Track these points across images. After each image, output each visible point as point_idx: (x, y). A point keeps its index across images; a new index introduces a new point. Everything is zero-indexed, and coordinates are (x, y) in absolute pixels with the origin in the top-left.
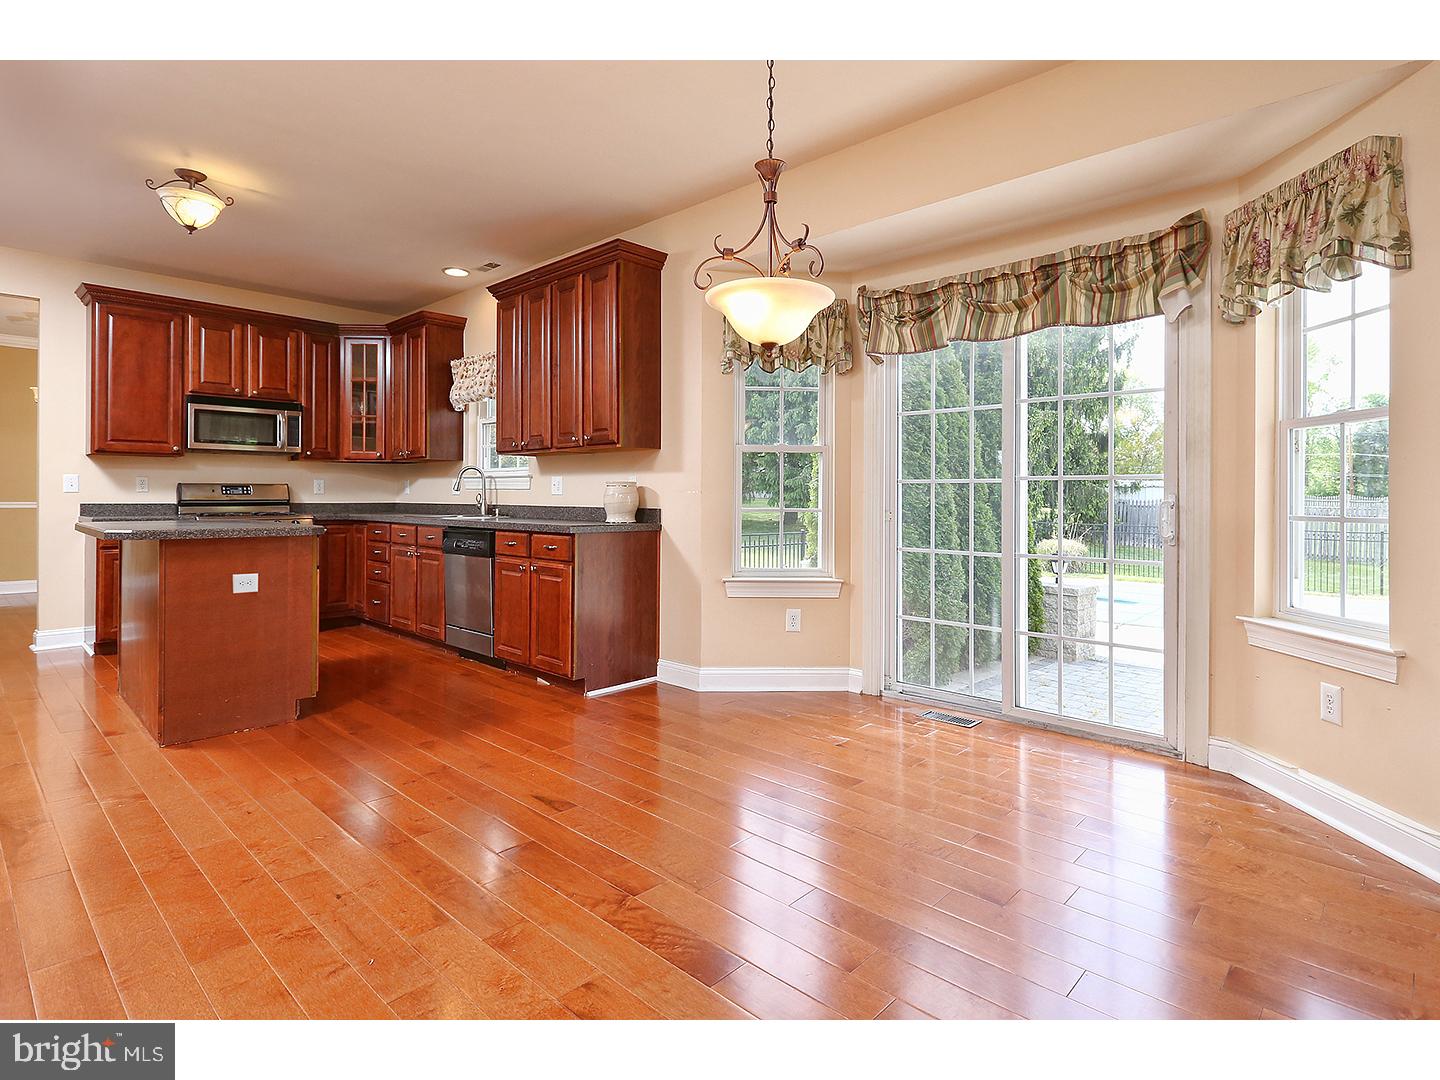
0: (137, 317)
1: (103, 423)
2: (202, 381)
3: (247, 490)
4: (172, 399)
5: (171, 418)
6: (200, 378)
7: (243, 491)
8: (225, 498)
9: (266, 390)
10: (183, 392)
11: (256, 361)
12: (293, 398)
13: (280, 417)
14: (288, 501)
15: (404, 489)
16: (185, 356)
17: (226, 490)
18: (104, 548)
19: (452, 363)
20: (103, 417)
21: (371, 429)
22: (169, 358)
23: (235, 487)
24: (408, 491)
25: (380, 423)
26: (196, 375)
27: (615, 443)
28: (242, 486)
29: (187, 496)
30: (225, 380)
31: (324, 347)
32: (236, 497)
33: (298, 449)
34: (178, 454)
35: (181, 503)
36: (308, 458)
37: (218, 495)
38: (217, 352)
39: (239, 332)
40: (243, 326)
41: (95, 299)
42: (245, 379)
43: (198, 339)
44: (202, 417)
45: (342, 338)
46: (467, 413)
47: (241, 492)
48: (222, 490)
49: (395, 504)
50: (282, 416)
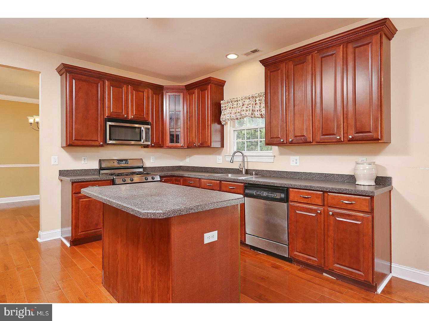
0: (85, 81)
1: (71, 132)
2: (112, 111)
3: (127, 162)
4: (99, 120)
5: (99, 129)
6: (110, 110)
7: (125, 162)
8: (118, 166)
9: (136, 116)
10: (104, 117)
11: (132, 102)
12: (147, 119)
13: (142, 128)
14: (143, 166)
16: (105, 100)
17: (119, 162)
18: (75, 193)
19: (222, 102)
20: (71, 129)
22: (98, 101)
23: (122, 160)
26: (109, 109)
27: (379, 140)
28: (125, 160)
29: (103, 166)
30: (120, 111)
31: (158, 96)
32: (123, 165)
33: (149, 143)
34: (102, 146)
35: (101, 169)
36: (152, 147)
37: (116, 165)
38: (117, 99)
39: (126, 89)
40: (127, 86)
41: (67, 71)
42: (128, 110)
43: (109, 92)
44: (112, 128)
45: (164, 92)
46: (226, 126)
47: (125, 163)
48: (117, 162)
49: (180, 166)
50: (143, 127)
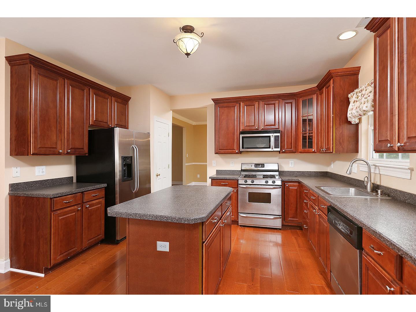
0: (226, 107)
1: (217, 144)
2: (245, 126)
3: (263, 166)
8: (255, 169)
9: (267, 126)
10: (239, 131)
11: (263, 115)
14: (278, 170)
15: (330, 164)
17: (256, 166)
19: (349, 96)
20: (217, 142)
21: (310, 138)
23: (259, 165)
24: (332, 165)
25: (315, 135)
26: (243, 124)
28: (262, 164)
29: (244, 168)
30: (253, 124)
31: (290, 104)
32: (259, 168)
33: (279, 149)
34: (237, 153)
35: (242, 170)
37: (253, 168)
38: (250, 114)
39: (258, 105)
40: (259, 102)
41: (215, 103)
42: (259, 123)
43: (244, 110)
44: (245, 139)
45: (298, 98)
46: (361, 124)
47: (261, 167)
48: (255, 166)
49: (327, 172)
50: (272, 136)
